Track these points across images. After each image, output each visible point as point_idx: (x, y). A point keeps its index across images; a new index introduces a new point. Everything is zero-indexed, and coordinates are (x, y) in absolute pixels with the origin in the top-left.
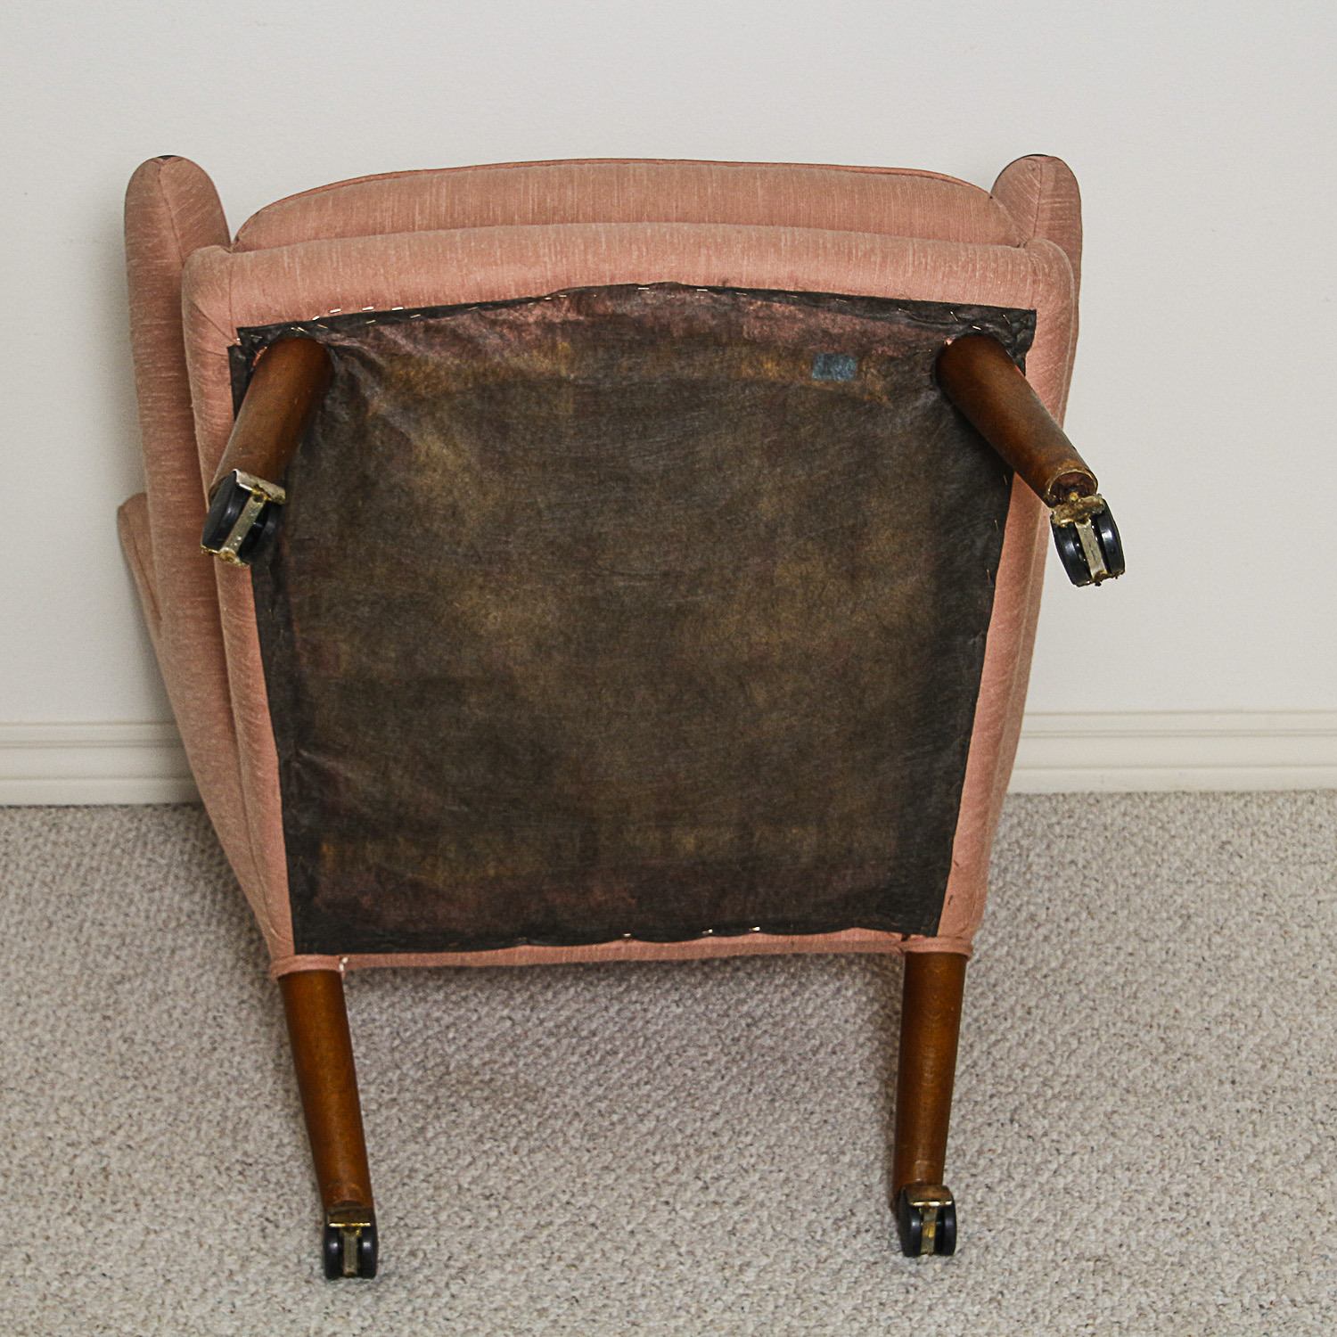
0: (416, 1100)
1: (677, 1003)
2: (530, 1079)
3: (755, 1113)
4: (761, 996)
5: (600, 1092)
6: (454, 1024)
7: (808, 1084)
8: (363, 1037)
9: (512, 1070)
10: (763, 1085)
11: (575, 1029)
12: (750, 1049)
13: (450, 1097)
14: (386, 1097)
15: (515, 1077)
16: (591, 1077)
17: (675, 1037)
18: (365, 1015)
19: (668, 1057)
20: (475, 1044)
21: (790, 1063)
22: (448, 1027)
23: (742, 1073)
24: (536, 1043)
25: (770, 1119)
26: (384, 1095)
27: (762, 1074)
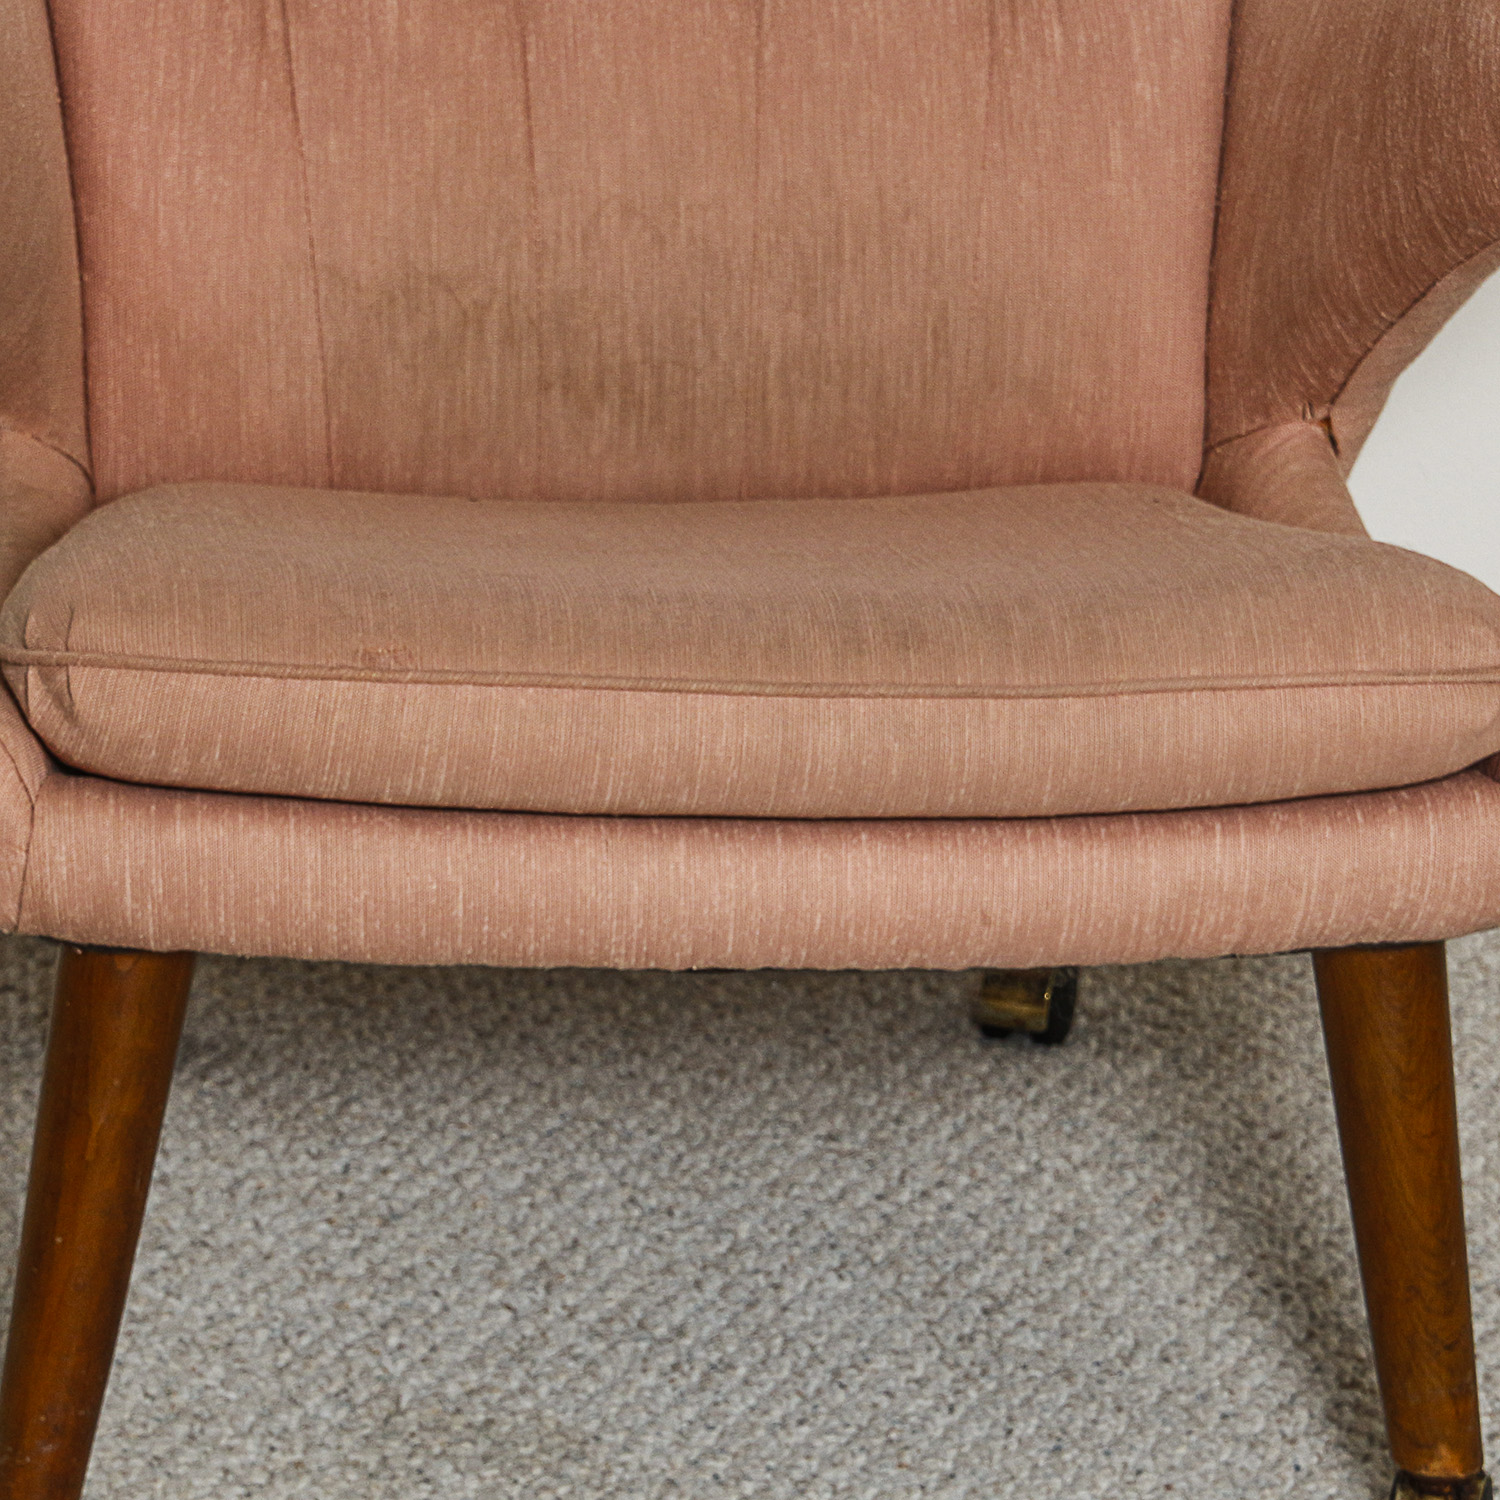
0: (345, 1464)
1: (839, 1272)
2: (567, 1419)
3: (1025, 1474)
4: (1002, 1257)
5: (711, 1440)
6: (396, 1320)
7: (1123, 1417)
8: (216, 1349)
9: (527, 1403)
10: (1034, 1421)
11: (641, 1325)
12: (996, 1354)
13: (411, 1456)
14: (281, 1459)
15: (536, 1416)
16: (689, 1413)
17: (845, 1336)
18: (212, 1308)
19: (836, 1373)
20: (446, 1356)
21: (1081, 1379)
22: (384, 1326)
23: (990, 1400)
24: (567, 1351)
25: (1057, 1483)
26: (276, 1455)
27: (1027, 1402)
